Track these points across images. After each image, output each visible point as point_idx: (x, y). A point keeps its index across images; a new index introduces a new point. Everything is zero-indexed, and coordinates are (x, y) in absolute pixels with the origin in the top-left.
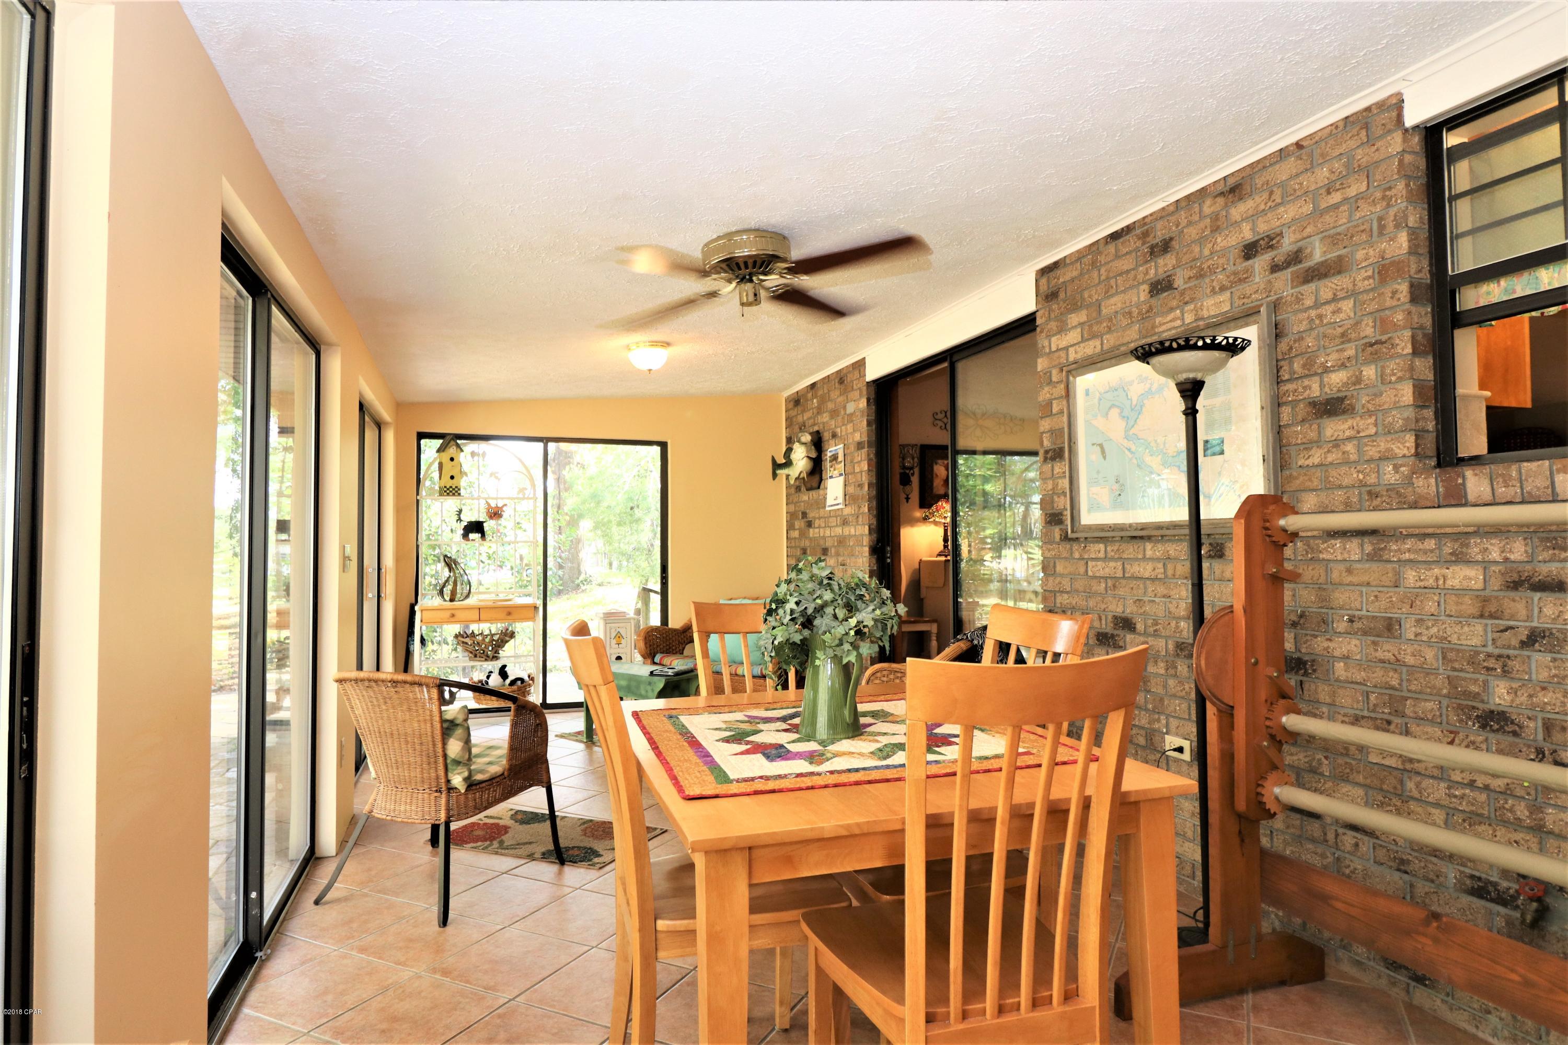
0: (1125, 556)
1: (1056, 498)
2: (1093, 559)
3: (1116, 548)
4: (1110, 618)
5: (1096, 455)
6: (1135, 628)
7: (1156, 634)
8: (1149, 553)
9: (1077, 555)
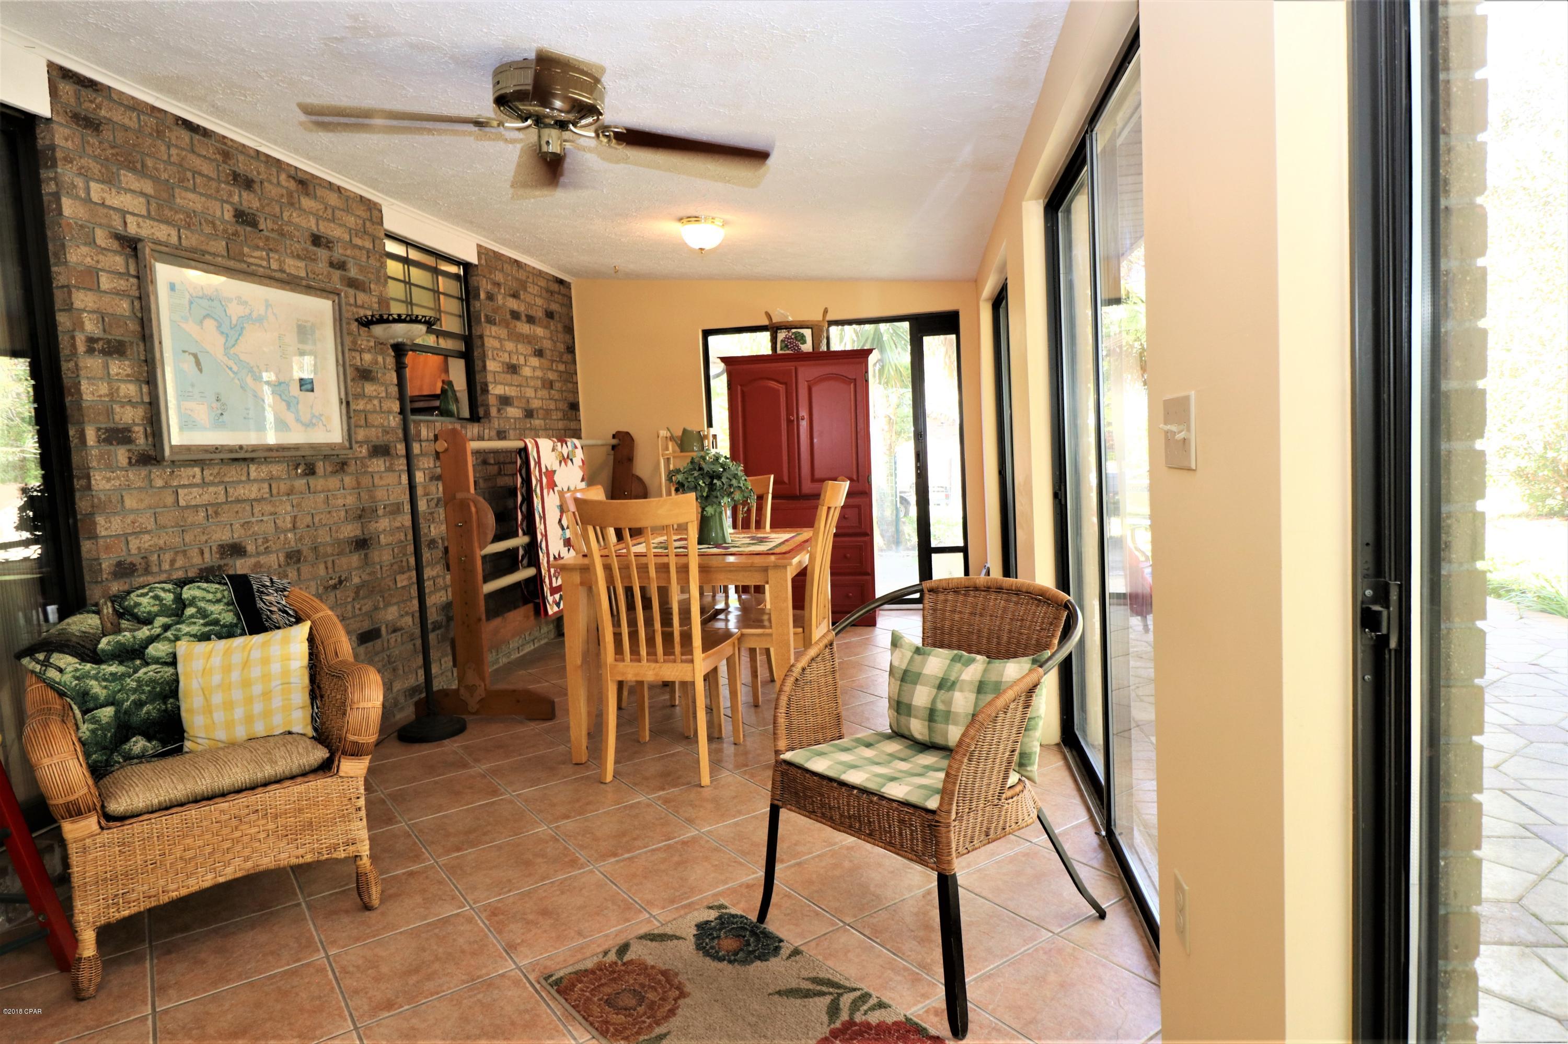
0: (227, 479)
1: (117, 408)
2: (184, 486)
3: (215, 471)
4: (214, 548)
5: (188, 365)
6: (245, 551)
7: (267, 551)
8: (253, 475)
9: (159, 483)
